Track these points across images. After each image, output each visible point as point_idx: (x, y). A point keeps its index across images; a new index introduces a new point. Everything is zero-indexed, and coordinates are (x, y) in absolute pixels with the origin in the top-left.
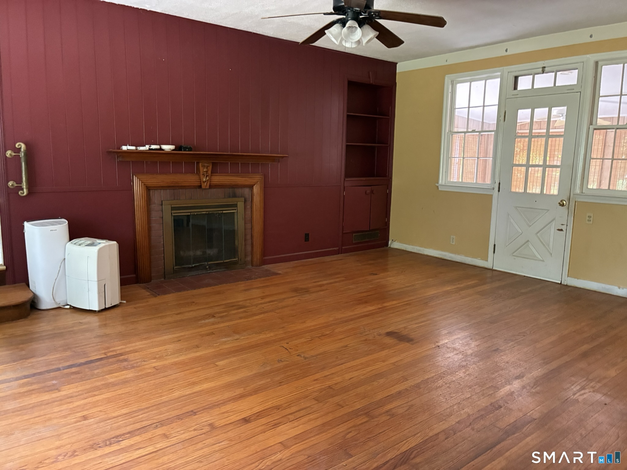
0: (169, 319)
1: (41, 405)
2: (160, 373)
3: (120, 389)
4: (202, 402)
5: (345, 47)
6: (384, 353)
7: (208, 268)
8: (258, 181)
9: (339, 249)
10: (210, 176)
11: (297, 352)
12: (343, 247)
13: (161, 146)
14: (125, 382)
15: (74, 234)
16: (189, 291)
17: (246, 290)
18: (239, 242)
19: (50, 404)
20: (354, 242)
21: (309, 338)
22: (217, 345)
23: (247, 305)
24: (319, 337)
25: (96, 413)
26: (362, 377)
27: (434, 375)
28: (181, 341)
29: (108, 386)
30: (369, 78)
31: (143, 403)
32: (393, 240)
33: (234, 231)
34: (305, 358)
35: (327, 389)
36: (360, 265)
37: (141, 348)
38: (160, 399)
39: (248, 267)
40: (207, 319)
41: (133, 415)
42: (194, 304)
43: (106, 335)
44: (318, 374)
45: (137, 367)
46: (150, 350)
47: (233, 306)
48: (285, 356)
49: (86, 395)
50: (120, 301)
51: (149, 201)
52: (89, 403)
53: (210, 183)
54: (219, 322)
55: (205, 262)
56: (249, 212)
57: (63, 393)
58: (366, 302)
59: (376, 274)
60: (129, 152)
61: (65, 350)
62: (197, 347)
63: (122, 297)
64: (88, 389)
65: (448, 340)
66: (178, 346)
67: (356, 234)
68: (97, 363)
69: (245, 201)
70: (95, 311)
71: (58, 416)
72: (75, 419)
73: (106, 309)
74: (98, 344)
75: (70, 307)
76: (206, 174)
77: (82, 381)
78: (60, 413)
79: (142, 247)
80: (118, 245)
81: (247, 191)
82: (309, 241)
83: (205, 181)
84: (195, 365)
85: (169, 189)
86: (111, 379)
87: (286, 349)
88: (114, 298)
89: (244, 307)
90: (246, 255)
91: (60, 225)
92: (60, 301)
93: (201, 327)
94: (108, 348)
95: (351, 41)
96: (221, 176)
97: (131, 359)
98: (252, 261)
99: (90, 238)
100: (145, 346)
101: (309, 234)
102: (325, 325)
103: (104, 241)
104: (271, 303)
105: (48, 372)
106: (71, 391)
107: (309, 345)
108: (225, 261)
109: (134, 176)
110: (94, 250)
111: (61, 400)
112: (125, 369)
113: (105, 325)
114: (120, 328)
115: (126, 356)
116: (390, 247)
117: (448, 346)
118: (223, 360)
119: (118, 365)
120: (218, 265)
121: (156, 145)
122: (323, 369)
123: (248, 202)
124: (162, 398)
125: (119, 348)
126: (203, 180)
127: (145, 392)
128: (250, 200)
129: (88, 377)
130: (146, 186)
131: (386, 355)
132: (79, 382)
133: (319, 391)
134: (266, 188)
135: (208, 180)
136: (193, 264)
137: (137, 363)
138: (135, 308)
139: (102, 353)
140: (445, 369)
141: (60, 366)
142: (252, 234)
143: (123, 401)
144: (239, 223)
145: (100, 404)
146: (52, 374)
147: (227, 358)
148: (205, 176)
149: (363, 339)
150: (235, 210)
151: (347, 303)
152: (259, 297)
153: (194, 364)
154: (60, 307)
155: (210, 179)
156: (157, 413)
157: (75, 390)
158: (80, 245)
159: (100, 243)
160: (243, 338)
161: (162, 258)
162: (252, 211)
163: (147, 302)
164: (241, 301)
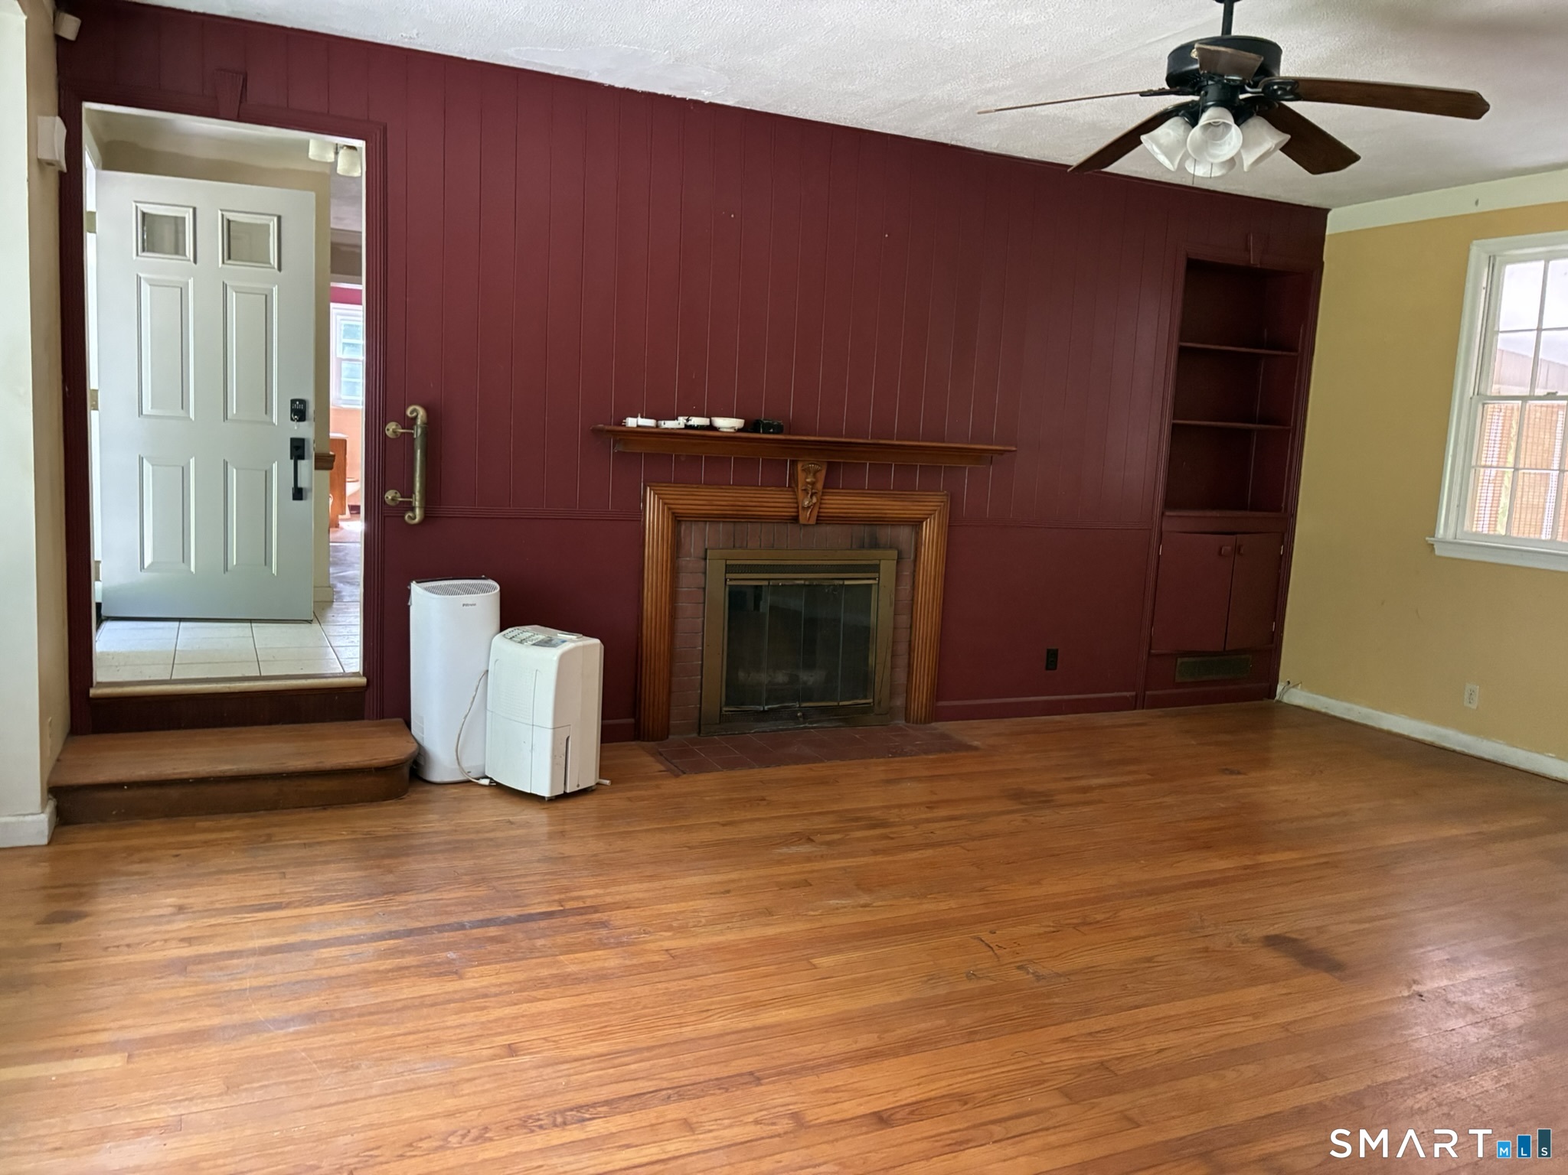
0: (706, 836)
1: (422, 1005)
2: (679, 968)
3: (590, 993)
4: (775, 1055)
5: (1194, 175)
6: (1254, 994)
7: (800, 717)
8: (935, 510)
9: (1136, 695)
10: (820, 493)
11: (1016, 960)
12: (1148, 693)
13: (713, 418)
14: (601, 977)
15: (511, 616)
16: (752, 771)
17: (889, 782)
18: (879, 657)
19: (438, 1007)
20: (1178, 679)
21: (1049, 926)
22: (817, 913)
23: (892, 820)
24: (1075, 926)
25: (535, 1042)
26: (1194, 1052)
27: (1406, 1075)
28: (731, 894)
29: (565, 980)
30: (1247, 249)
31: (640, 1034)
32: (1289, 682)
33: (867, 629)
34: (1039, 977)
35: (1096, 1069)
36: (1193, 742)
37: (638, 899)
38: (678, 1030)
39: (896, 722)
40: (792, 844)
41: (616, 1062)
42: (765, 803)
43: (564, 859)
44: (1069, 1025)
45: (629, 944)
46: (659, 906)
47: (857, 819)
48: (987, 965)
49: (515, 996)
50: (598, 780)
51: (676, 547)
52: (523, 1016)
53: (819, 512)
54: (822, 856)
55: (794, 701)
56: (906, 586)
57: (469, 984)
58: (1207, 847)
59: (1239, 773)
60: (640, 432)
61: (476, 883)
62: (769, 912)
63: (603, 771)
64: (520, 982)
65: (1450, 979)
66: (723, 905)
67: (1186, 659)
68: (543, 924)
69: (899, 559)
70: (543, 798)
71: (453, 1038)
72: (491, 1051)
73: (565, 796)
74: (546, 877)
75: (490, 782)
76: (812, 489)
77: (509, 961)
78: (458, 1031)
79: (653, 655)
80: (603, 647)
81: (904, 534)
82: (1055, 669)
83: (809, 507)
84: (764, 958)
85: (724, 522)
86: (571, 964)
87: (990, 947)
88: (585, 772)
89: (883, 824)
90: (892, 695)
91: (483, 594)
92: (472, 766)
93: (780, 862)
94: (567, 890)
95: (1211, 160)
96: (845, 495)
97: (617, 923)
98: (907, 708)
99: (543, 628)
100: (646, 895)
101: (1057, 650)
102: (1092, 895)
103: (573, 637)
104: (954, 823)
105: (441, 928)
106: (486, 981)
107: (1048, 944)
108: (841, 703)
109: (648, 489)
110: (551, 656)
111: (463, 1000)
112: (602, 945)
113: (562, 834)
114: (595, 846)
115: (606, 914)
116: (1279, 702)
117: (1450, 997)
118: (829, 954)
119: (588, 934)
120: (823, 710)
121: (702, 416)
122: (1086, 1011)
123: (907, 560)
124: (684, 1029)
125: (591, 893)
126: (803, 503)
127: (645, 1007)
128: (912, 557)
129: (522, 952)
130: (673, 513)
131: (1261, 999)
132: (503, 962)
133: (1074, 1071)
134: (953, 527)
135: (815, 504)
136: (766, 705)
137: (630, 934)
138: (630, 799)
139: (555, 901)
140: (1440, 1062)
141: (466, 919)
142: (910, 641)
143: (595, 1023)
144: (882, 613)
145: (545, 1022)
146: (446, 934)
147: (840, 951)
148: (808, 493)
149: (1200, 945)
150: (875, 579)
151: (1153, 842)
152: (921, 804)
153: (763, 955)
154: (470, 781)
155: (820, 501)
156: (672, 1064)
157: (493, 980)
158: (521, 642)
159: (564, 641)
160: (880, 903)
161: (698, 685)
162: (914, 582)
163: (658, 787)
164: (876, 808)
